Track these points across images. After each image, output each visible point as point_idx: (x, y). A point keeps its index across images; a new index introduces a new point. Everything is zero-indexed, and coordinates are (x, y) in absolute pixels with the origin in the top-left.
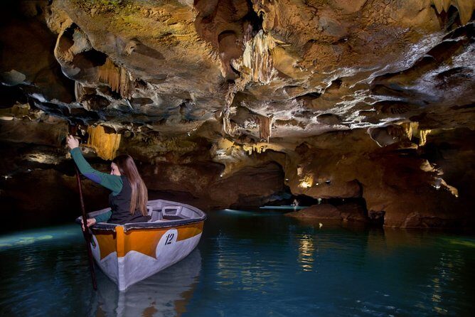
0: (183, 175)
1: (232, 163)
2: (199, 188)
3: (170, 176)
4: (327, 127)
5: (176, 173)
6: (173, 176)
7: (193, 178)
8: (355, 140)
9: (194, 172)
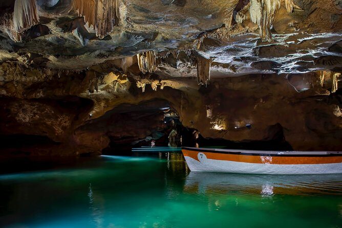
0: (35, 114)
1: (105, 99)
2: (59, 130)
3: (16, 115)
4: (256, 71)
5: (24, 111)
6: (21, 115)
7: (49, 117)
8: (274, 83)
9: (48, 109)
